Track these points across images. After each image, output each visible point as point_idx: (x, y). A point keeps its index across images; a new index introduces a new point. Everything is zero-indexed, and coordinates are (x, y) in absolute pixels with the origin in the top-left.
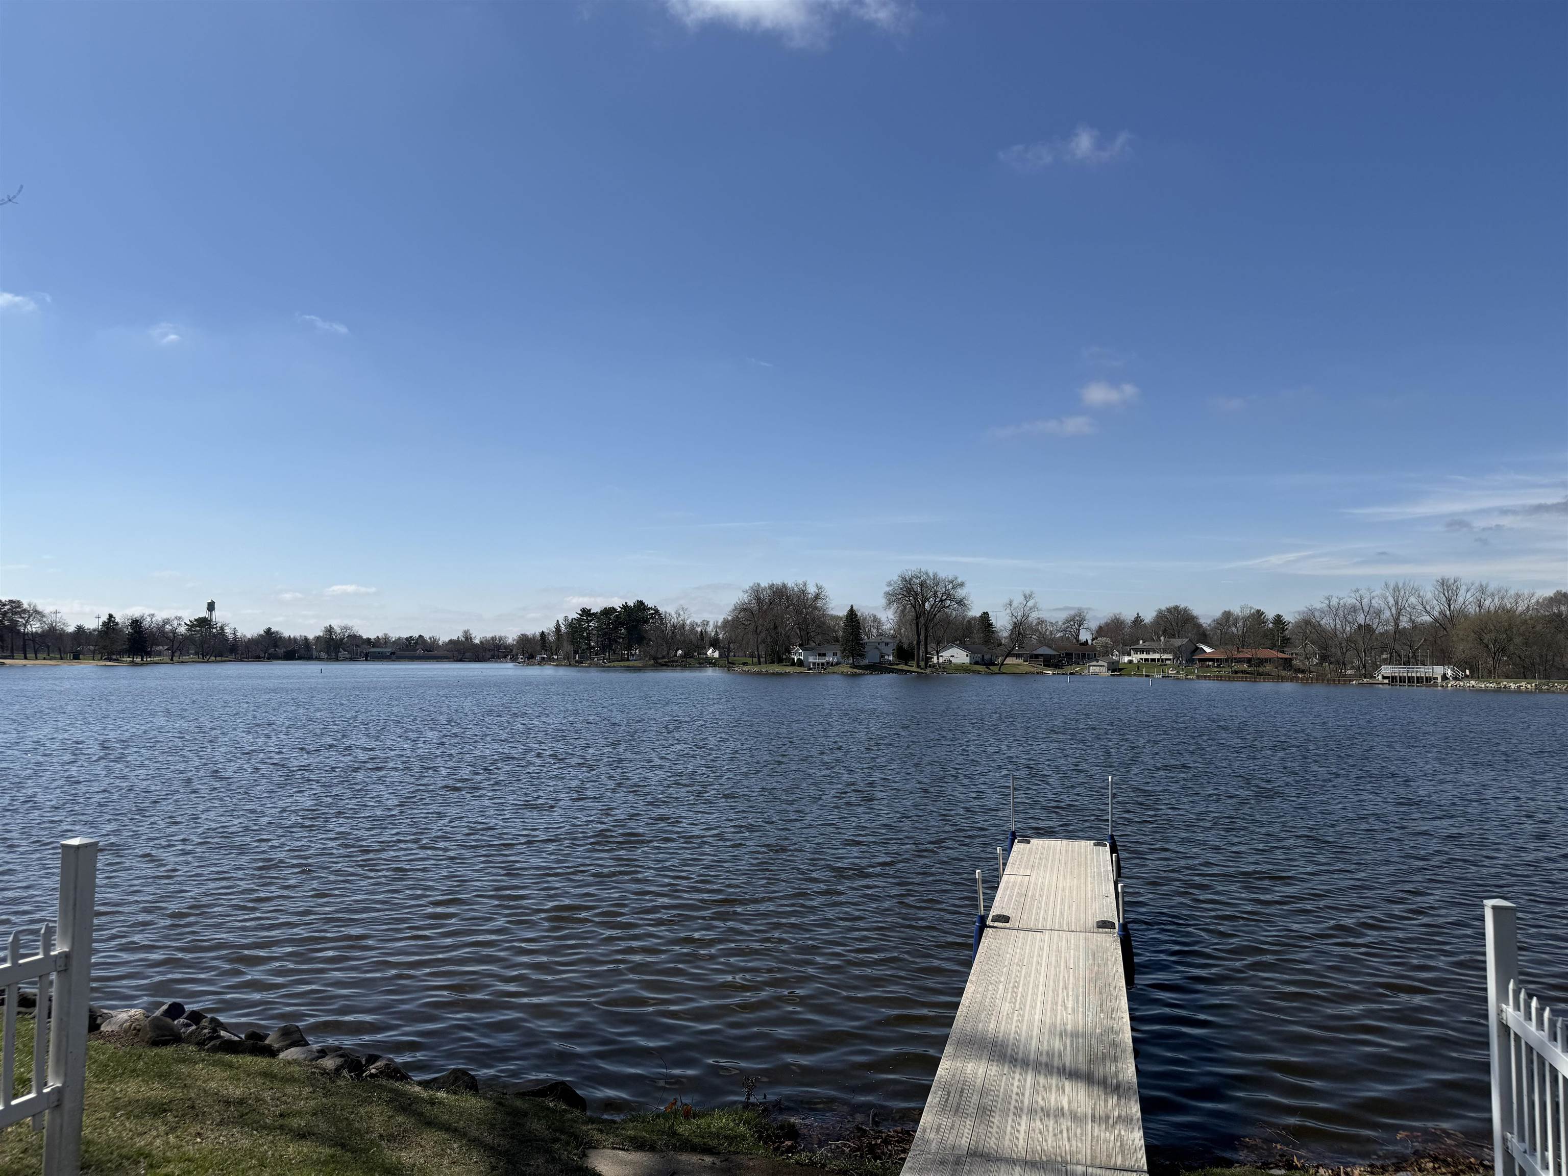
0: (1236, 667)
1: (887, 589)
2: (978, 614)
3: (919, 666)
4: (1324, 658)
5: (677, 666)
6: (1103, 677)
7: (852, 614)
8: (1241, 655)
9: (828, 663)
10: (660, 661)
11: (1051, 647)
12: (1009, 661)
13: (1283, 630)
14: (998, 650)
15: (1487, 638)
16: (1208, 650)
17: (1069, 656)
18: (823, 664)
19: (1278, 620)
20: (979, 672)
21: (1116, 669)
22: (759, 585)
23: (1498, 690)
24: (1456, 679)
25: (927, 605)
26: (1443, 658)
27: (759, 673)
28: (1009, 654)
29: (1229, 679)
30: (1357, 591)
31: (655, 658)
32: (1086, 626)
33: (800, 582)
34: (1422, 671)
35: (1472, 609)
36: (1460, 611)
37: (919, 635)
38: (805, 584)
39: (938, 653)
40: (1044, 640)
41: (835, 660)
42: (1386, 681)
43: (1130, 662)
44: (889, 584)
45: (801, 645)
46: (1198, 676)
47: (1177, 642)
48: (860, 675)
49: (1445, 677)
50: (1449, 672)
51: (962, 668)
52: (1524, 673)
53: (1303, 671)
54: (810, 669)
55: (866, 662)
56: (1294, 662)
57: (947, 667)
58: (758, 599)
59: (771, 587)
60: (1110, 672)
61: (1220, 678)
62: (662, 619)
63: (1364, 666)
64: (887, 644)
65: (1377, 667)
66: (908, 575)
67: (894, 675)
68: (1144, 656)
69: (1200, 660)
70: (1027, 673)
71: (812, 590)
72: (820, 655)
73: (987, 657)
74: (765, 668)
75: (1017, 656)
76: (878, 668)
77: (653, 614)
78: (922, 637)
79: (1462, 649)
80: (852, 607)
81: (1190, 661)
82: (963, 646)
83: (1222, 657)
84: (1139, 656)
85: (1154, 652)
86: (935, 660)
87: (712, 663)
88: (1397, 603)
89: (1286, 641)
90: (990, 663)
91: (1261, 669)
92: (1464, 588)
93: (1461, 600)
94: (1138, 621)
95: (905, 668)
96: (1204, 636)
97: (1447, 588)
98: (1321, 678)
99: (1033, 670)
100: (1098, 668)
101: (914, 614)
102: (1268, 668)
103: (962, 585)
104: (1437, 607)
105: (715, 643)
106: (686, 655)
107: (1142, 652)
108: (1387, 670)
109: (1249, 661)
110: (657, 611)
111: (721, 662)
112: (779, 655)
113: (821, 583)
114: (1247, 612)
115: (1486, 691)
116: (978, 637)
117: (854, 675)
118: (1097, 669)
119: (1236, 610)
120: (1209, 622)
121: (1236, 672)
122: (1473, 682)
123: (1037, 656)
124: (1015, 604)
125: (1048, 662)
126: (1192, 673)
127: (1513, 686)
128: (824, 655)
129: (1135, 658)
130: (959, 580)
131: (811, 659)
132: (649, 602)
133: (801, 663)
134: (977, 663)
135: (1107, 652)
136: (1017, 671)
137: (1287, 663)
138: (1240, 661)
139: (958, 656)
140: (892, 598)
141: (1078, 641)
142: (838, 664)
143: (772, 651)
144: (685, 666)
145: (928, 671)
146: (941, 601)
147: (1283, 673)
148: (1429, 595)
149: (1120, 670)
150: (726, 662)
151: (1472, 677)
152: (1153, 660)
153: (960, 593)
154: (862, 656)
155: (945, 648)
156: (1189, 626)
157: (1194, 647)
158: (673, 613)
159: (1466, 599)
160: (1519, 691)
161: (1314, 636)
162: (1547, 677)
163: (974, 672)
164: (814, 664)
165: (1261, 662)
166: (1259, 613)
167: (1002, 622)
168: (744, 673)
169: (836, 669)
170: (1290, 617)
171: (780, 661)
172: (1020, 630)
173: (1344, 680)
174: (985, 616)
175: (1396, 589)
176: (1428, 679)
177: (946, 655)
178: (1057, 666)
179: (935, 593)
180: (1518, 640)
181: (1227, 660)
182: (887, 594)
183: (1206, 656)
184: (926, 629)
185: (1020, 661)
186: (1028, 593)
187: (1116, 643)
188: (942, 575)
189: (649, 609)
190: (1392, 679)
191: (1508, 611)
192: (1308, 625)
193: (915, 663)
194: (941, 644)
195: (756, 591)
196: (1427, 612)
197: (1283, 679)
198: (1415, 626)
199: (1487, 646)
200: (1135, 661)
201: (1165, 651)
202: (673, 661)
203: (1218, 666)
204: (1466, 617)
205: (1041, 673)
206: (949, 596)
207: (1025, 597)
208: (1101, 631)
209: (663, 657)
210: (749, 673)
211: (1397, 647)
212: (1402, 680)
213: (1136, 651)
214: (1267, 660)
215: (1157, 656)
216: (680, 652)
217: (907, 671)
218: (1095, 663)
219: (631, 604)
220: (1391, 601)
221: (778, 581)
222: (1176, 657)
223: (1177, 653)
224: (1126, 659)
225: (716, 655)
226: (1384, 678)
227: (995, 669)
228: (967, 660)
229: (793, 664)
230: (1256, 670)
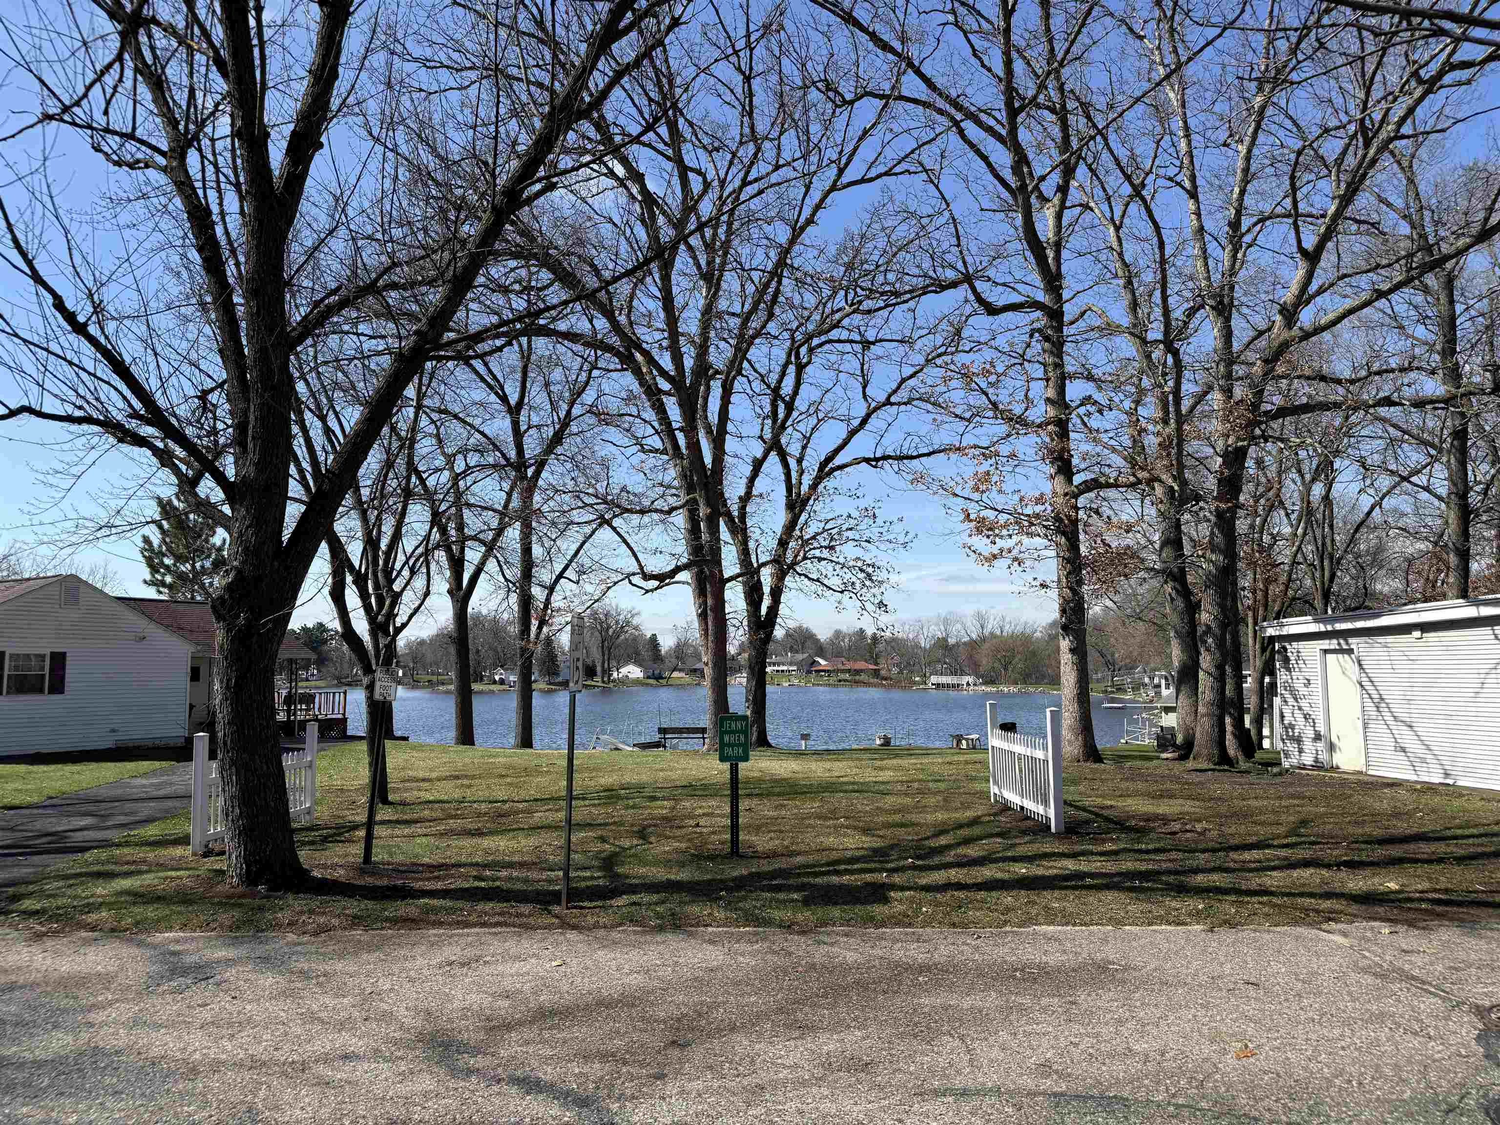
0: (842, 676)
2: (650, 635)
3: (602, 682)
8: (845, 667)
12: (676, 674)
14: (665, 666)
15: (1000, 655)
16: (822, 662)
20: (651, 686)
24: (974, 684)
25: (610, 632)
26: (966, 669)
28: (675, 670)
29: (835, 686)
34: (955, 679)
37: (604, 655)
39: (617, 669)
42: (934, 688)
45: (500, 666)
46: (816, 686)
47: (800, 657)
48: (555, 690)
49: (968, 684)
50: (971, 680)
51: (637, 682)
53: (889, 680)
54: (511, 687)
55: (560, 679)
56: (881, 672)
57: (625, 681)
61: (828, 686)
65: (927, 675)
67: (590, 691)
68: (776, 668)
69: (817, 671)
73: (657, 672)
75: (680, 670)
77: (332, 635)
78: (606, 657)
79: (985, 662)
81: (809, 672)
82: (638, 663)
83: (833, 668)
85: (785, 664)
86: (615, 675)
88: (946, 630)
89: (879, 654)
90: (659, 678)
91: (857, 679)
95: (592, 683)
96: (821, 650)
97: (982, 618)
98: (897, 685)
99: (691, 682)
100: (742, 680)
101: (600, 639)
102: (863, 677)
104: (973, 632)
107: (774, 664)
108: (934, 679)
109: (849, 671)
110: (336, 633)
112: (480, 675)
114: (851, 631)
116: (646, 654)
117: (552, 691)
118: (739, 681)
119: (844, 629)
120: (825, 638)
121: (840, 681)
122: (984, 687)
123: (696, 671)
126: (812, 682)
127: (1006, 690)
131: (512, 678)
133: (505, 679)
134: (649, 678)
136: (680, 683)
137: (876, 673)
138: (843, 671)
139: (633, 671)
142: (539, 679)
145: (612, 686)
146: (622, 627)
147: (873, 681)
148: (969, 624)
151: (983, 683)
152: (782, 671)
154: (557, 674)
155: (626, 663)
156: (808, 643)
157: (811, 660)
163: (646, 685)
165: (858, 672)
166: (862, 631)
167: (667, 643)
169: (537, 684)
171: (482, 680)
172: (680, 648)
173: (911, 686)
174: (654, 638)
175: (945, 619)
176: (957, 686)
177: (624, 671)
179: (617, 621)
180: (1018, 657)
181: (837, 671)
183: (821, 668)
184: (609, 650)
185: (682, 675)
188: (622, 605)
189: (330, 631)
190: (938, 686)
193: (601, 678)
194: (622, 661)
196: (967, 634)
197: (873, 686)
198: (958, 644)
199: (1000, 661)
201: (791, 664)
203: (831, 676)
205: (699, 684)
206: (628, 623)
209: (346, 677)
212: (943, 685)
214: (862, 671)
215: (786, 668)
217: (596, 687)
218: (738, 676)
220: (943, 628)
222: (799, 669)
223: (799, 664)
226: (932, 684)
227: (664, 682)
228: (641, 675)
229: (495, 682)
230: (855, 679)
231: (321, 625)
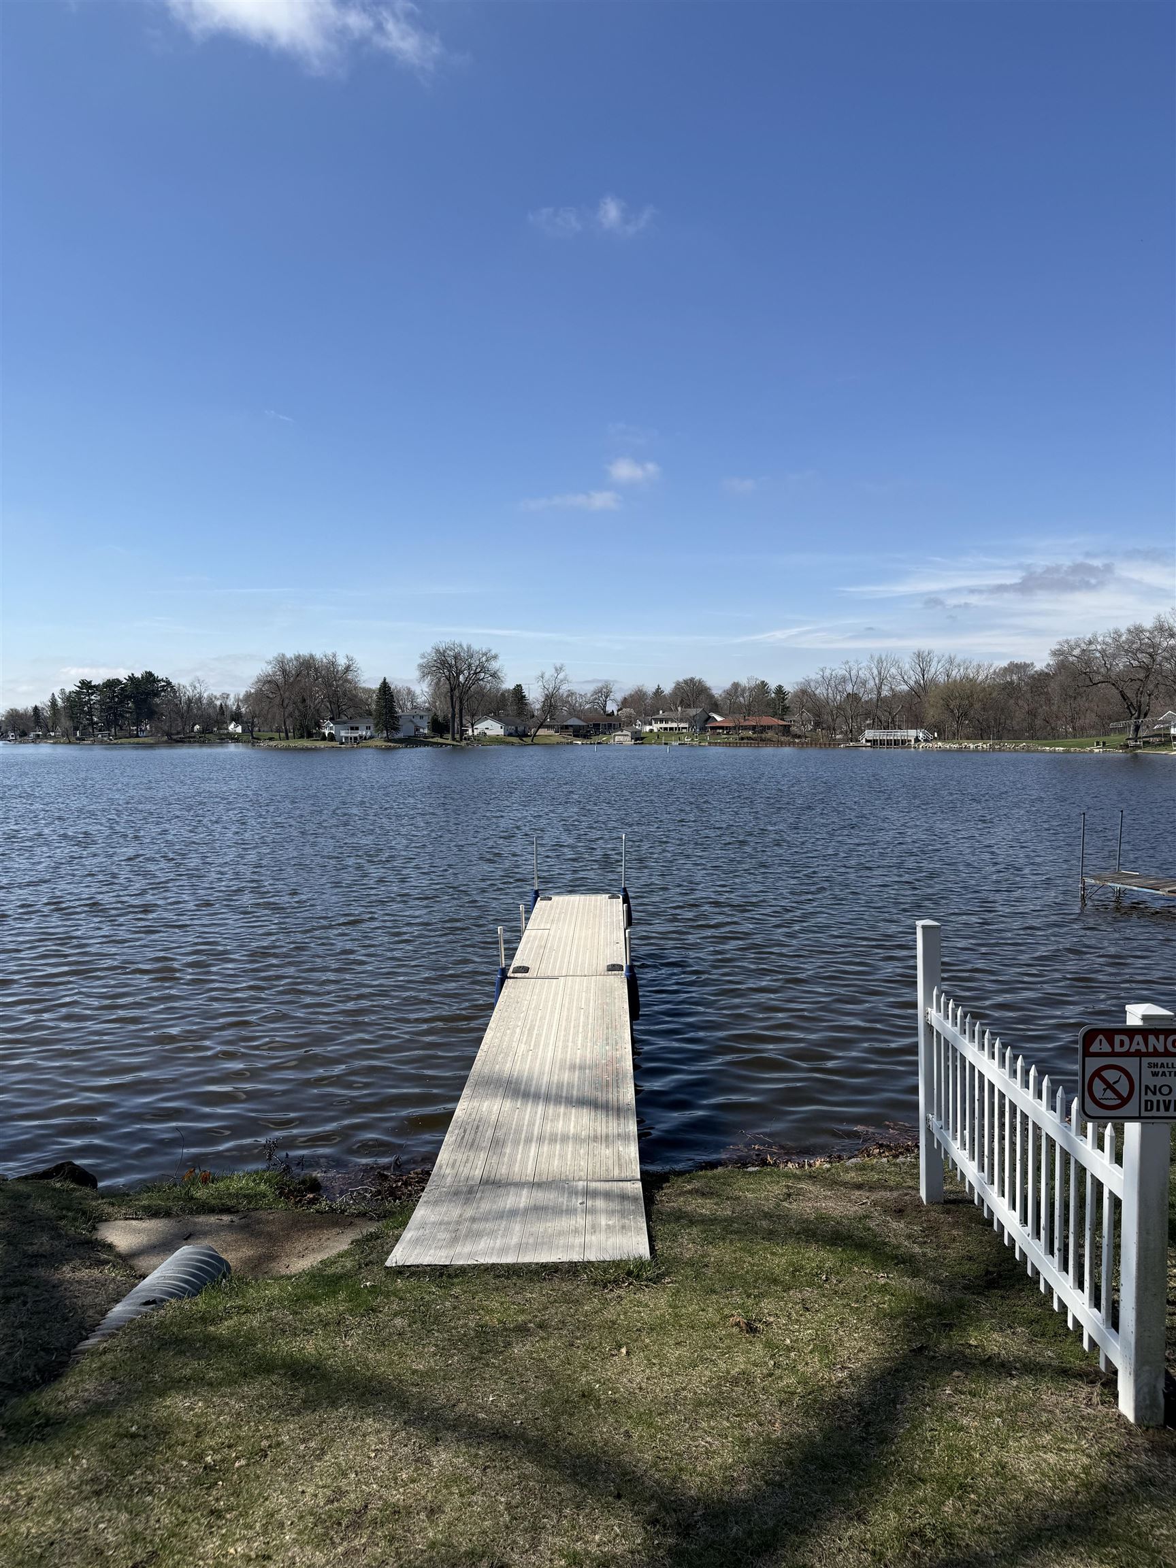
0: (743, 733)
1: (421, 661)
2: (512, 687)
3: (454, 739)
4: (817, 725)
5: (195, 742)
6: (628, 746)
7: (385, 687)
8: (747, 723)
9: (361, 737)
10: (175, 737)
11: (579, 718)
12: (542, 732)
13: (784, 699)
14: (531, 722)
15: (953, 704)
16: (719, 718)
17: (597, 726)
18: (355, 738)
19: (780, 690)
20: (513, 744)
21: (638, 738)
22: (283, 655)
23: (960, 750)
24: (926, 741)
25: (461, 678)
26: (916, 723)
27: (288, 749)
28: (541, 726)
29: (736, 745)
30: (847, 662)
31: (169, 735)
32: (612, 697)
33: (329, 653)
34: (899, 735)
35: (942, 679)
36: (932, 680)
37: (453, 708)
38: (334, 656)
39: (473, 725)
40: (574, 712)
41: (369, 734)
42: (869, 744)
43: (651, 731)
44: (423, 656)
45: (331, 719)
46: (710, 743)
47: (692, 712)
48: (394, 748)
49: (917, 740)
50: (921, 735)
51: (496, 740)
52: (981, 735)
53: (799, 737)
54: (342, 743)
55: (400, 735)
56: (792, 729)
57: (482, 739)
58: (284, 671)
59: (298, 658)
60: (633, 742)
61: (728, 744)
62: (175, 692)
63: (851, 731)
64: (421, 717)
65: (861, 732)
66: (442, 647)
67: (427, 748)
68: (664, 725)
69: (712, 728)
70: (558, 743)
71: (342, 662)
72: (352, 729)
73: (520, 729)
74: (293, 743)
75: (548, 727)
76: (413, 741)
77: (164, 686)
78: (457, 710)
79: (932, 714)
80: (385, 679)
81: (703, 729)
82: (497, 718)
83: (731, 725)
84: (659, 725)
85: (672, 721)
86: (470, 732)
87: (235, 739)
88: (880, 674)
89: (786, 709)
90: (523, 735)
91: (763, 736)
92: (936, 659)
93: (933, 670)
94: (658, 692)
95: (440, 740)
96: (715, 706)
97: (922, 659)
98: (814, 743)
99: (563, 740)
100: (623, 738)
101: (448, 686)
102: (770, 734)
103: (495, 657)
104: (913, 677)
105: (237, 717)
106: (204, 731)
107: (661, 721)
108: (869, 734)
109: (754, 728)
110: (169, 683)
111: (245, 738)
112: (308, 729)
113: (350, 655)
114: (753, 684)
115: (950, 750)
116: (512, 709)
117: (389, 749)
118: (621, 738)
119: (744, 682)
120: (720, 692)
121: (742, 739)
122: (940, 744)
123: (567, 727)
124: (547, 676)
125: (579, 732)
126: (704, 740)
127: (972, 746)
128: (357, 729)
129: (656, 727)
130: (493, 653)
131: (343, 733)
132: (160, 674)
133: (332, 738)
134: (510, 735)
135: (630, 722)
136: (548, 742)
137: (786, 730)
138: (746, 728)
139: (492, 728)
140: (426, 671)
141: (605, 712)
142: (371, 737)
143: (301, 726)
144: (204, 742)
145: (464, 743)
146: (476, 673)
147: (783, 739)
148: (907, 667)
149: (642, 739)
150: (250, 737)
151: (939, 739)
152: (671, 729)
153: (494, 665)
154: (397, 729)
155: (480, 721)
156: (702, 697)
157: (706, 716)
158: (188, 685)
159: (937, 671)
160: (976, 750)
161: (809, 705)
162: (1000, 738)
163: (508, 743)
164: (346, 738)
165: (765, 729)
166: (764, 684)
167: (535, 695)
168: (270, 748)
169: (370, 743)
170: (789, 688)
171: (310, 735)
172: (552, 702)
173: (833, 744)
174: (519, 688)
175: (880, 661)
176: (903, 742)
177: (481, 727)
178: (585, 737)
179: (470, 665)
180: (977, 706)
181: (735, 728)
182: (421, 666)
183: (718, 724)
184: (461, 702)
185: (551, 732)
186: (558, 666)
187: (639, 713)
188: (476, 647)
189: (159, 681)
190: (874, 742)
191: (971, 680)
192: (804, 693)
193: (449, 736)
194: (476, 717)
195: (282, 663)
196: (905, 681)
197: (781, 744)
198: (895, 695)
199: (952, 711)
200: (656, 730)
201: (681, 721)
202: (189, 737)
203: (728, 733)
204: (936, 685)
205: (571, 743)
206: (483, 669)
207: (556, 670)
208: (625, 703)
209: (178, 733)
210: (276, 748)
211: (879, 713)
212: (882, 742)
213: (656, 720)
214: (770, 727)
215: (674, 725)
216: (197, 727)
217: (442, 744)
218: (620, 733)
219: (138, 675)
220: (875, 672)
221: (305, 652)
222: (691, 726)
223: (692, 721)
224: (648, 728)
225: (239, 730)
226: (867, 741)
227: (528, 740)
228: (501, 732)
229: (324, 738)
230: (759, 736)
231: (150, 674)
